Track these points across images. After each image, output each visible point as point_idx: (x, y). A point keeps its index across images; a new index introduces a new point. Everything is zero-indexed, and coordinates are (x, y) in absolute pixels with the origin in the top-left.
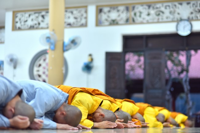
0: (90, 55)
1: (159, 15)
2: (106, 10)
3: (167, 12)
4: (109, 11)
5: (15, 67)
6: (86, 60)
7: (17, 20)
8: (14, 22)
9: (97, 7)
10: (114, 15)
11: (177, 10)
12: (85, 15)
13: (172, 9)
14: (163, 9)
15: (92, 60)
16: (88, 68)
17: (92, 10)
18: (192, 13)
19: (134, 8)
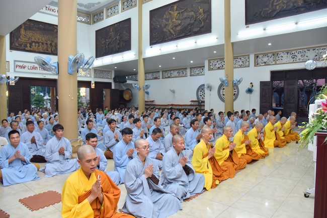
0: (251, 83)
1: (294, 58)
2: (260, 56)
3: (299, 56)
4: (263, 57)
5: (210, 91)
6: (249, 86)
7: (211, 64)
8: (209, 66)
9: (255, 55)
10: (265, 59)
11: (306, 55)
12: (248, 60)
13: (302, 54)
14: (296, 54)
15: (252, 86)
16: (250, 91)
17: (252, 57)
18: (316, 56)
19: (278, 54)
